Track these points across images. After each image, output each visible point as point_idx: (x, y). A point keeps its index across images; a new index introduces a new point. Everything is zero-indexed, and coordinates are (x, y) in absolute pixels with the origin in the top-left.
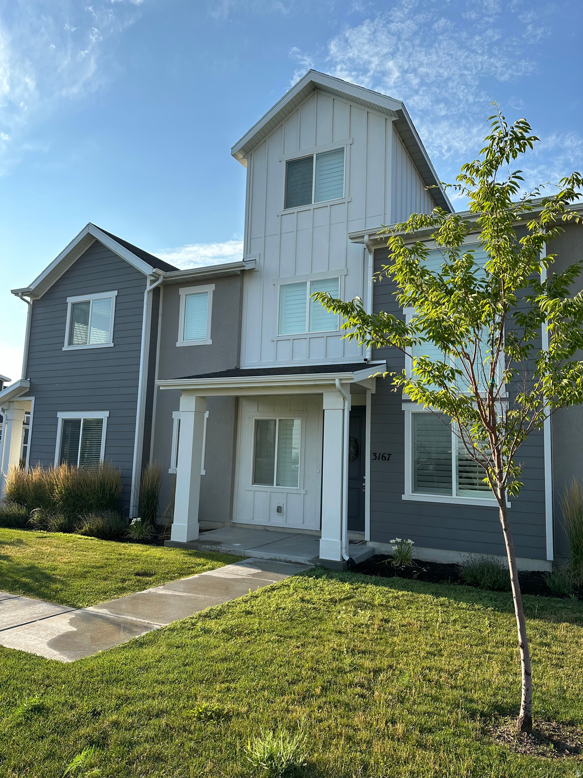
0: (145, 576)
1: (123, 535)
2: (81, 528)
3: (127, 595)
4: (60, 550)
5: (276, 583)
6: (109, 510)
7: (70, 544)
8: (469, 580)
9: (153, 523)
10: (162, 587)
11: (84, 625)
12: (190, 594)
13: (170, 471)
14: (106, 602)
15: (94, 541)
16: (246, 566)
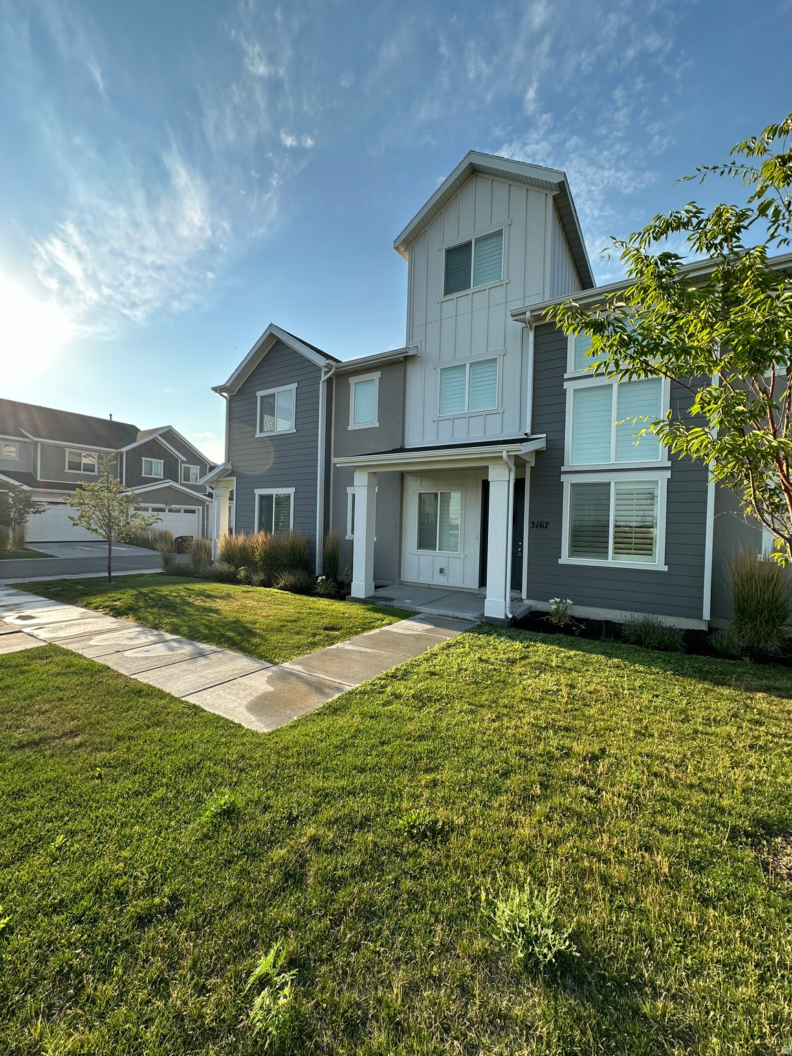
0: (333, 631)
1: (311, 589)
2: (278, 584)
3: (318, 651)
4: (261, 604)
5: (450, 640)
6: (299, 569)
7: (269, 598)
8: (633, 639)
9: (335, 580)
10: (348, 642)
11: (280, 685)
12: (374, 651)
13: (347, 538)
14: (300, 658)
15: (289, 595)
16: (419, 622)
